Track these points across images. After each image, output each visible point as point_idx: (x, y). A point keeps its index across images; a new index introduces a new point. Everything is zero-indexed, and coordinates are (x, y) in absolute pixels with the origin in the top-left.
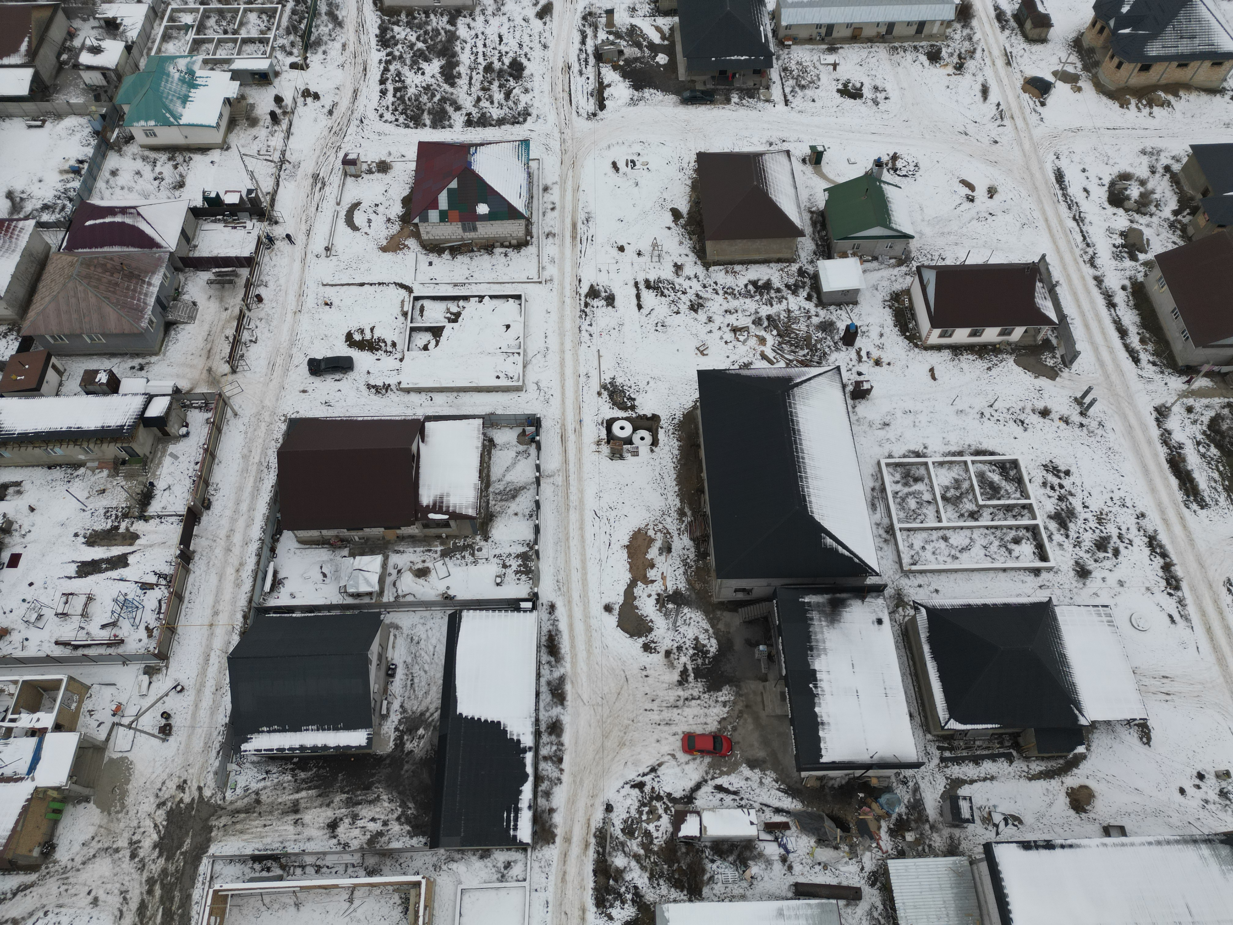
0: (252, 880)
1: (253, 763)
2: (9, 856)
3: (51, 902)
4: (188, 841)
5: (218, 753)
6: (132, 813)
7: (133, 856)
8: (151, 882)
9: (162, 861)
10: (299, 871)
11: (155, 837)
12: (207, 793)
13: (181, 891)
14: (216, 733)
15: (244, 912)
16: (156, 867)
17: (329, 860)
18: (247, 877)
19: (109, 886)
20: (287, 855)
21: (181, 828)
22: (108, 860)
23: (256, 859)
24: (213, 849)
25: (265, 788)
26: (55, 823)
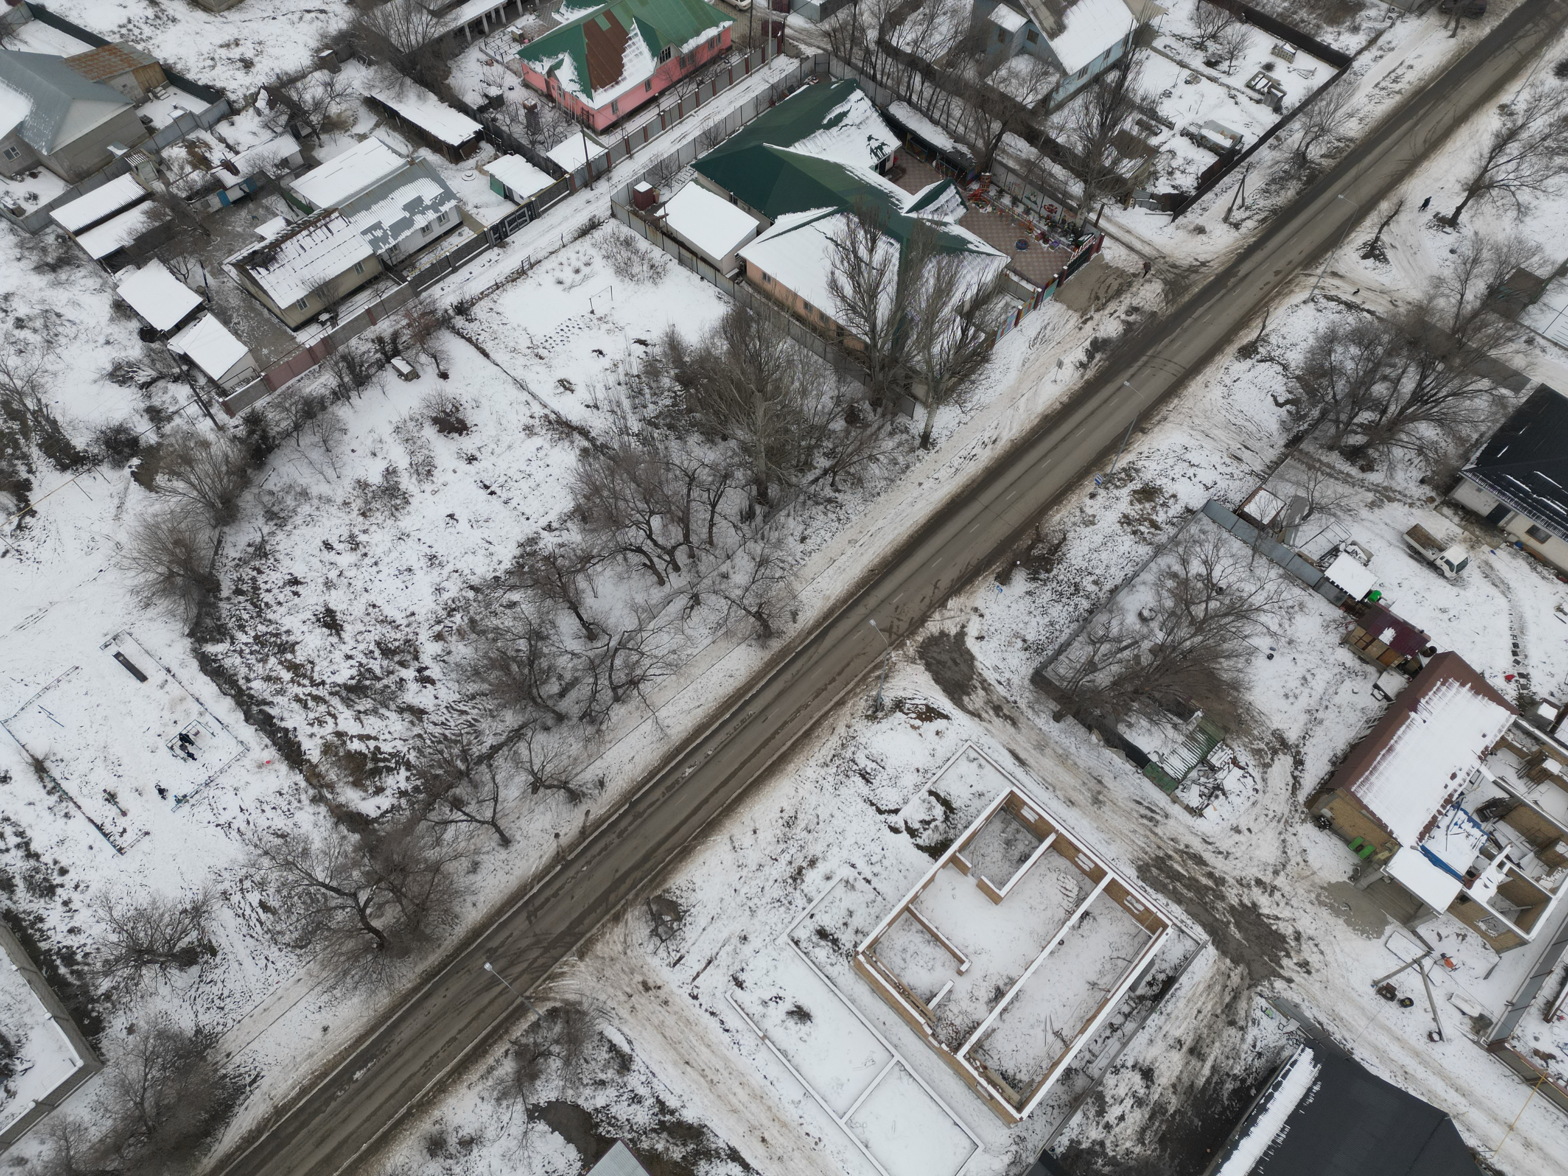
0: (1152, 963)
1: (1282, 1048)
2: (1339, 792)
3: (1265, 800)
4: (1238, 936)
5: (1321, 1024)
6: (1308, 907)
7: (1259, 882)
8: (1220, 881)
9: (1235, 901)
10: (1126, 1009)
11: (1265, 911)
12: (1279, 984)
13: (1191, 900)
14: (1347, 1036)
15: (1125, 937)
16: (1232, 895)
17: (1114, 1045)
18: (1157, 961)
19: (1243, 848)
20: (1152, 1010)
21: (1258, 938)
22: (1272, 861)
23: (1170, 981)
24: (1211, 951)
25: (1243, 1040)
26: (1347, 842)
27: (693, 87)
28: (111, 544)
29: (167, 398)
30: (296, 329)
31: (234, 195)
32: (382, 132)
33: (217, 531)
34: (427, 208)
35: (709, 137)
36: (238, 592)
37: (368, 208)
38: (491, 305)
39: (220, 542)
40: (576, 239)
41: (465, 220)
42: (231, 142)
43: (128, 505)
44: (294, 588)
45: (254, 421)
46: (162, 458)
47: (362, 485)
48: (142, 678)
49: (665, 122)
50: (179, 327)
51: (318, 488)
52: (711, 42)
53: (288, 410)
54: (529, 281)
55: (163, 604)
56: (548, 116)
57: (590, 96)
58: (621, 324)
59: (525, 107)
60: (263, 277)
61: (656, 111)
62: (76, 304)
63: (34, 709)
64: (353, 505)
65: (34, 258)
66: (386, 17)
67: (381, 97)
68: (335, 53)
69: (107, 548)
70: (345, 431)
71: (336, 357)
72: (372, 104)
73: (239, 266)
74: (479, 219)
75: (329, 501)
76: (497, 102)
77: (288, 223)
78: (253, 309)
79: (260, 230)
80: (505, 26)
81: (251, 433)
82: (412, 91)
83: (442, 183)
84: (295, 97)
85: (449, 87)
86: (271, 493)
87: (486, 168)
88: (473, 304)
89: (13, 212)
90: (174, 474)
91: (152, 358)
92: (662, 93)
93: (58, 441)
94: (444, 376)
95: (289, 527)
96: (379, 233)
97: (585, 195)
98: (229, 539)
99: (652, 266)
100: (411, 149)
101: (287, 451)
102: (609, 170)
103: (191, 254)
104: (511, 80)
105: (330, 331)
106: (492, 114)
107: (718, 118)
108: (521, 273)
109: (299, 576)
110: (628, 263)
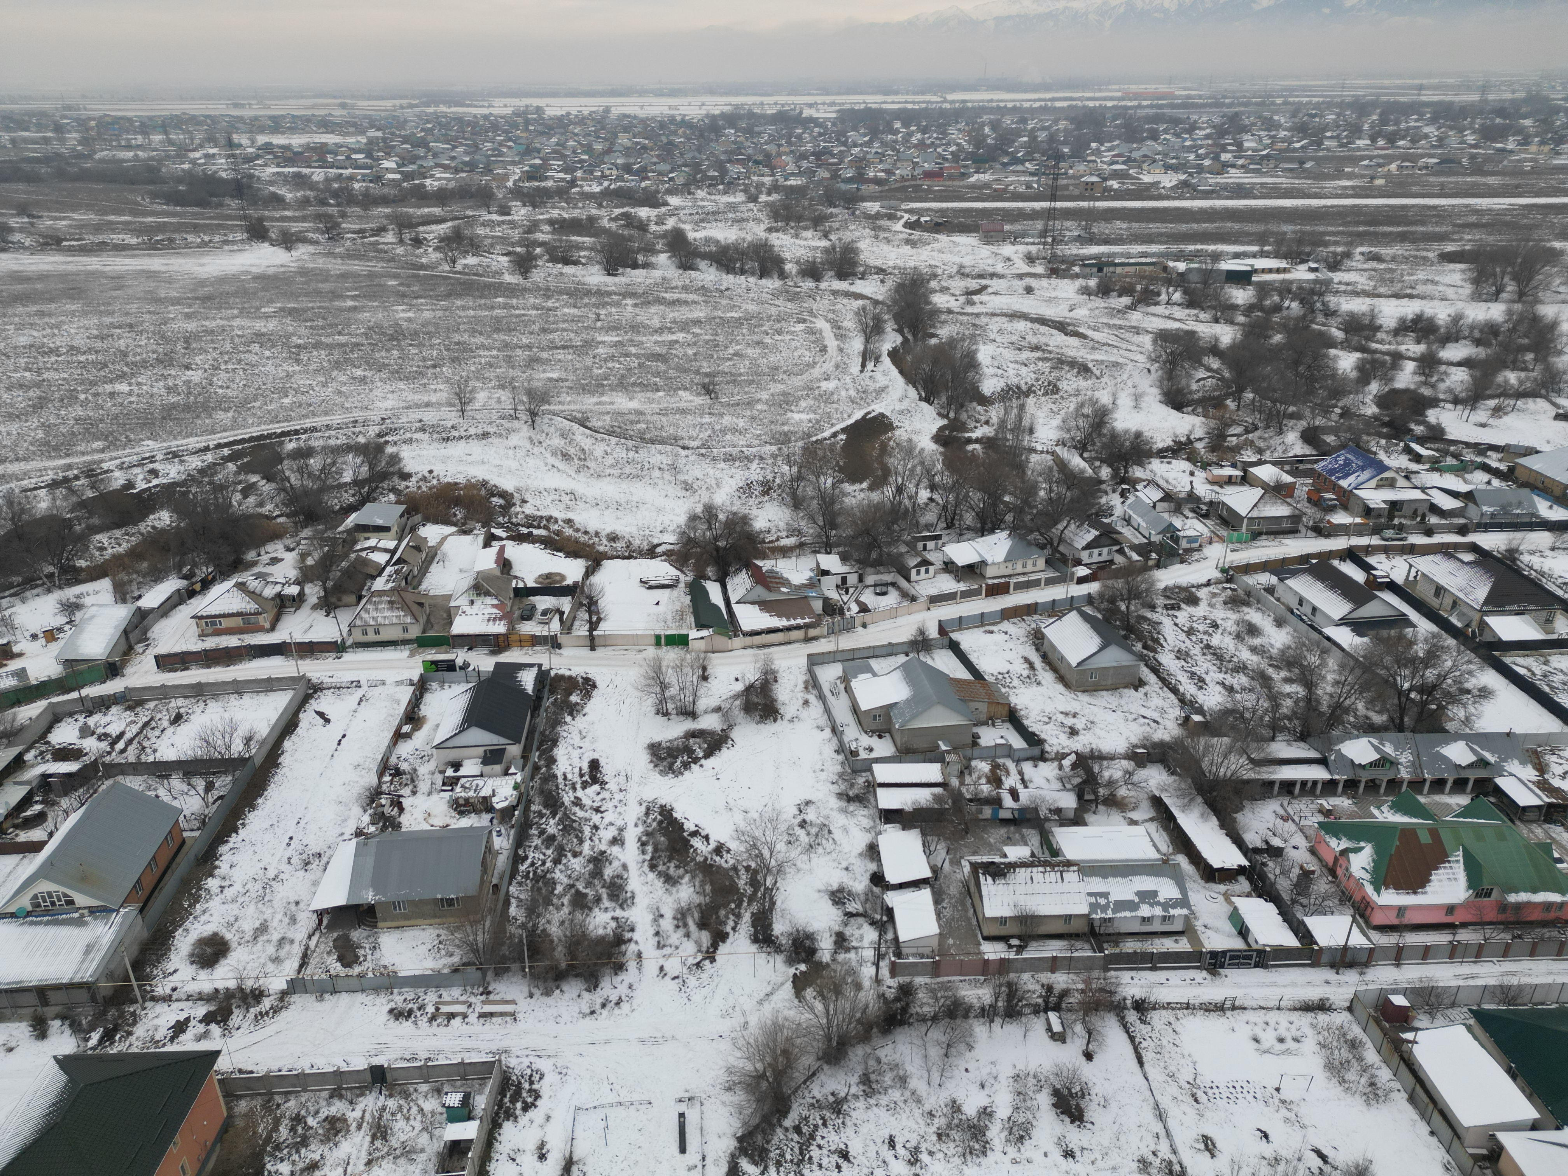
27: (1507, 937)
28: (742, 1020)
29: (857, 933)
30: (986, 938)
31: (1004, 814)
32: (1153, 827)
33: (818, 1064)
34: (1158, 903)
35: (1505, 993)
36: (797, 1129)
37: (1105, 877)
38: (1172, 1020)
39: (814, 1074)
40: (1295, 1009)
41: (1187, 930)
42: (1026, 777)
43: (774, 997)
44: (840, 1161)
45: (906, 991)
46: (822, 977)
47: (955, 1107)
48: (683, 1150)
49: (1454, 952)
50: (901, 886)
51: (917, 1083)
52: (1548, 906)
53: (937, 999)
54: (1223, 1020)
55: (740, 1097)
56: (1322, 886)
57: (1378, 890)
58: (1305, 1121)
59: (1302, 868)
60: (988, 885)
61: (1450, 938)
62: (846, 830)
63: (600, 1113)
64: (936, 1120)
65: (843, 787)
66: (1207, 748)
67: (1167, 801)
68: (1148, 754)
69: (737, 1020)
70: (970, 1048)
71: (1004, 980)
72: (1157, 802)
73: (975, 867)
74: (1203, 937)
75: (919, 1101)
76: (1276, 853)
77: (1033, 855)
78: (963, 904)
79: (1007, 849)
80: (1317, 797)
81: (897, 999)
82: (1199, 807)
83: (1183, 890)
84: (1096, 769)
85: (1234, 820)
86: (879, 1061)
87: (1234, 899)
88: (1154, 1009)
89: (851, 752)
90: (821, 995)
91: (869, 897)
92: (1464, 925)
93: (767, 918)
94: (1089, 1056)
95: (872, 1101)
96: (1102, 901)
97: (1328, 974)
98: (822, 1077)
99: (1372, 1084)
100: (1171, 850)
101: (914, 1033)
102: (1366, 964)
103: (946, 839)
104: (1302, 842)
105: (1012, 956)
106: (1265, 858)
107: (1525, 980)
108: (1219, 1008)
109: (852, 1152)
110: (1345, 1065)
